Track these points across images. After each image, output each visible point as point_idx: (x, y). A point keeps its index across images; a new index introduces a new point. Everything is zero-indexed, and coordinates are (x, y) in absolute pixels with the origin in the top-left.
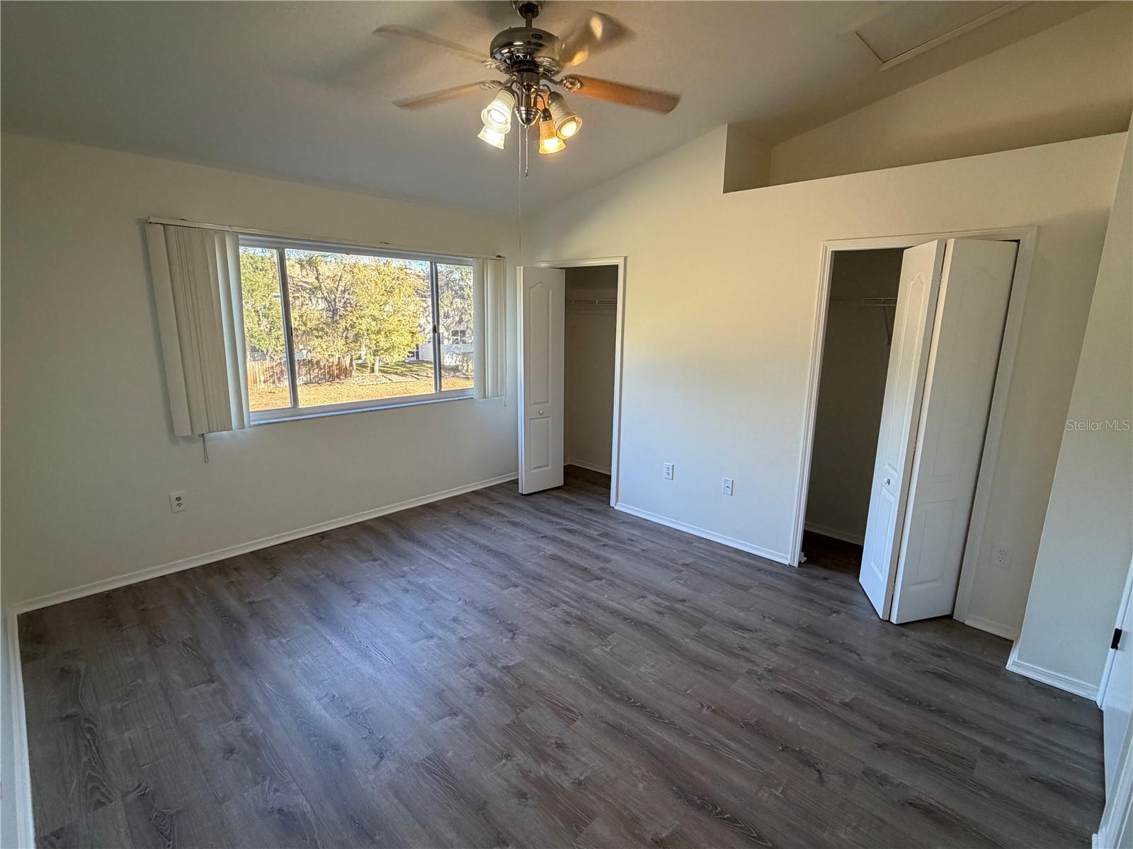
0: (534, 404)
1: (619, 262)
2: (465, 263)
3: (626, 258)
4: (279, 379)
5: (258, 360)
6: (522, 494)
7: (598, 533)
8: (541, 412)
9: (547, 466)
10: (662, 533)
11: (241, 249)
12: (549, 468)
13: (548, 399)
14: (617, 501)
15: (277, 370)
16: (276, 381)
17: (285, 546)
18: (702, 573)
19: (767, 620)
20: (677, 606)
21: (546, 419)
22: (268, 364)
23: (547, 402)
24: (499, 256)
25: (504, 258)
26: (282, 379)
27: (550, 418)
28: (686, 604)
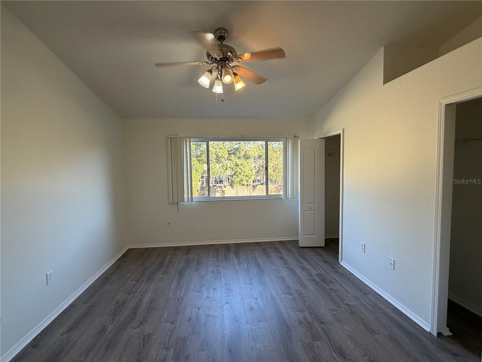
0: (306, 203)
1: (340, 132)
2: (280, 140)
3: (343, 129)
4: (279, 191)
5: (274, 184)
6: (300, 246)
7: (316, 273)
8: (310, 207)
9: (314, 235)
10: (354, 283)
11: (192, 143)
12: (315, 236)
13: (315, 201)
14: (342, 260)
15: (279, 188)
16: (278, 192)
17: (198, 246)
18: (353, 313)
19: (366, 358)
20: (316, 324)
21: (314, 211)
22: (276, 186)
23: (314, 202)
24: (296, 136)
25: (299, 136)
26: (280, 191)
27: (316, 211)
28: (322, 325)
